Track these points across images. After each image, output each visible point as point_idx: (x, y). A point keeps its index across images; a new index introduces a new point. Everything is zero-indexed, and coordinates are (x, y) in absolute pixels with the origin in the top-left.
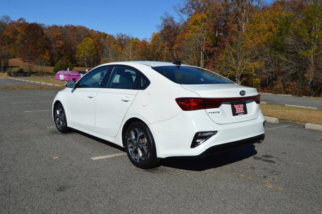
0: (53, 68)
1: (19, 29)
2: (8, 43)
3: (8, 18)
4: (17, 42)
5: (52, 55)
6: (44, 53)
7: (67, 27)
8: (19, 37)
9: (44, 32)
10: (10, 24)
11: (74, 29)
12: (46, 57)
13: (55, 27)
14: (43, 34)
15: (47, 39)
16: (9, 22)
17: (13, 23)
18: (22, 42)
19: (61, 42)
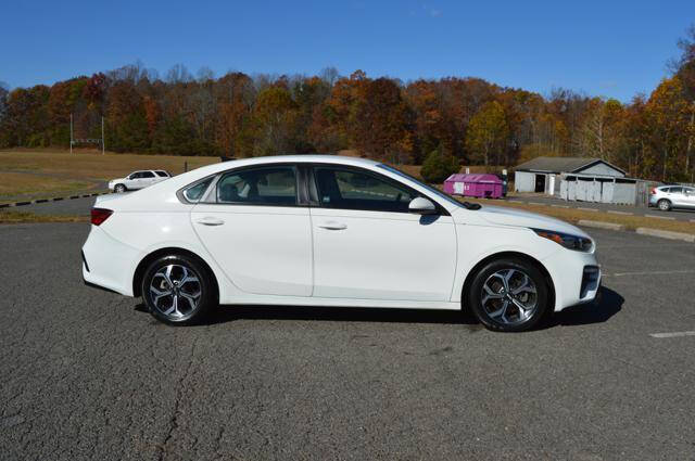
0: (420, 168)
1: (354, 92)
2: (334, 121)
3: (333, 72)
4: (350, 117)
5: (416, 142)
6: (403, 137)
7: (445, 82)
8: (354, 109)
9: (404, 94)
10: (339, 83)
11: (458, 86)
12: (405, 146)
13: (422, 84)
14: (400, 98)
15: (408, 109)
16: (336, 79)
17: (345, 81)
18: (360, 117)
19: (434, 114)
